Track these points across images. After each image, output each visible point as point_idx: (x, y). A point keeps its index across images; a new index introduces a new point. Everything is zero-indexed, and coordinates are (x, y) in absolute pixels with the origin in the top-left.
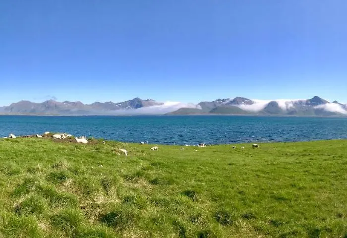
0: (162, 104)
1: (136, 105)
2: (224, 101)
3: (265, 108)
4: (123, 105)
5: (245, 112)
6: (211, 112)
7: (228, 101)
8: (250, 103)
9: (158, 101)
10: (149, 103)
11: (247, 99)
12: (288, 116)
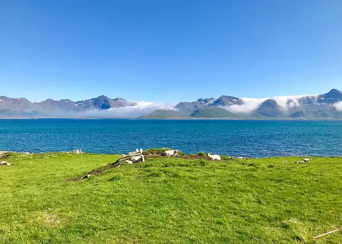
0: (133, 104)
1: (101, 105)
2: (206, 101)
3: (259, 109)
4: (85, 105)
5: (234, 115)
6: (192, 115)
7: (211, 102)
8: (239, 102)
9: (130, 101)
10: (119, 102)
11: (235, 98)
12: (292, 119)
